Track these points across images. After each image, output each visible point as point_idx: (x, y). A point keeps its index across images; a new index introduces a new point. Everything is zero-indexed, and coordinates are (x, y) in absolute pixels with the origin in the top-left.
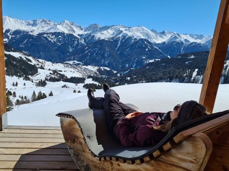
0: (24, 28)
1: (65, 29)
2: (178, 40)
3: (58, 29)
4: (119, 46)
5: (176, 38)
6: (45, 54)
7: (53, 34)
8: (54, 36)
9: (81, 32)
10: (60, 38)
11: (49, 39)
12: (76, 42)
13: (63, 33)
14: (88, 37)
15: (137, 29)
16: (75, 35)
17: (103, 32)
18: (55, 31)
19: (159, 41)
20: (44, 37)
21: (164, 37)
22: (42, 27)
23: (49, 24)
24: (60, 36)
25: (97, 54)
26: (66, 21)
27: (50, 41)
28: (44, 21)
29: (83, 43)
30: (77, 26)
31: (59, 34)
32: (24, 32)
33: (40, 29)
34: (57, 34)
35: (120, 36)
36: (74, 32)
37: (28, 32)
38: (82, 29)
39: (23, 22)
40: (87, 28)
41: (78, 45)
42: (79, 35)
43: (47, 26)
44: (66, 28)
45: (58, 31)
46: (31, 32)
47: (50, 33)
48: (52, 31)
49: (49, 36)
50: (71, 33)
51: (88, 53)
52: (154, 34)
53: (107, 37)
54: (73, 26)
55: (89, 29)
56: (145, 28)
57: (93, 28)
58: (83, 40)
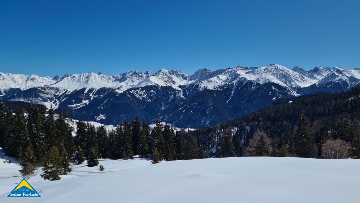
0: (110, 84)
1: (162, 81)
2: (336, 80)
3: (151, 82)
4: (232, 97)
5: (333, 76)
6: (126, 116)
7: (142, 89)
8: (144, 91)
9: (183, 83)
10: (152, 93)
11: (137, 96)
12: (172, 97)
13: (157, 86)
14: (188, 89)
15: (267, 69)
16: (175, 87)
17: (211, 79)
18: (147, 85)
19: (307, 83)
20: (130, 94)
21: (317, 77)
22: (132, 81)
23: (142, 76)
24: (152, 91)
25: (194, 111)
26: (163, 70)
27: (138, 99)
28: (135, 73)
29: (182, 96)
30: (178, 75)
31: (151, 87)
32: (109, 89)
33: (129, 84)
34: (147, 89)
35: (235, 82)
36: (174, 83)
37: (115, 89)
38: (185, 78)
39: (111, 77)
40: (193, 76)
41: (173, 100)
42: (180, 87)
43: (139, 79)
44: (162, 78)
45: (150, 84)
46: (119, 88)
47: (138, 88)
48: (143, 85)
49: (137, 93)
50: (169, 84)
51: (182, 110)
52: (297, 75)
53: (217, 85)
54: (172, 76)
55: (195, 76)
56: (280, 66)
57: (200, 75)
58: (181, 93)
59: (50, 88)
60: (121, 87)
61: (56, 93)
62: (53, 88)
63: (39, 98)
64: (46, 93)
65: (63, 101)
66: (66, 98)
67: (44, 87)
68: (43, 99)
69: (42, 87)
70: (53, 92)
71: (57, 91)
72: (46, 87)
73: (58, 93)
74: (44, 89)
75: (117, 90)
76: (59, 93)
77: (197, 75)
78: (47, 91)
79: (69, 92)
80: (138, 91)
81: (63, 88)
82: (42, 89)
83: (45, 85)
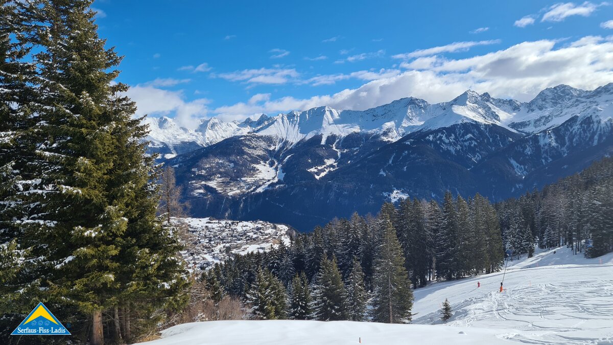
7: (449, 131)
8: (453, 136)
10: (471, 139)
11: (444, 146)
13: (477, 125)
20: (429, 142)
24: (470, 135)
26: (470, 93)
27: (448, 152)
31: (465, 128)
34: (458, 130)
36: (497, 118)
42: (513, 126)
43: (421, 114)
45: (460, 121)
47: (440, 131)
50: (490, 122)
55: (540, 102)
57: (552, 99)
58: (551, 137)
59: (258, 138)
60: (389, 132)
61: (270, 146)
62: (261, 137)
63: (245, 156)
64: (253, 148)
65: (285, 160)
66: (290, 156)
67: (247, 136)
68: (251, 157)
69: (244, 136)
70: (263, 144)
71: (270, 143)
72: (251, 136)
73: (272, 148)
74: (249, 140)
75: (383, 138)
76: (274, 147)
77: (543, 101)
78: (254, 144)
79: (291, 144)
80: (441, 137)
81: (280, 137)
82: (245, 139)
83: (248, 133)
